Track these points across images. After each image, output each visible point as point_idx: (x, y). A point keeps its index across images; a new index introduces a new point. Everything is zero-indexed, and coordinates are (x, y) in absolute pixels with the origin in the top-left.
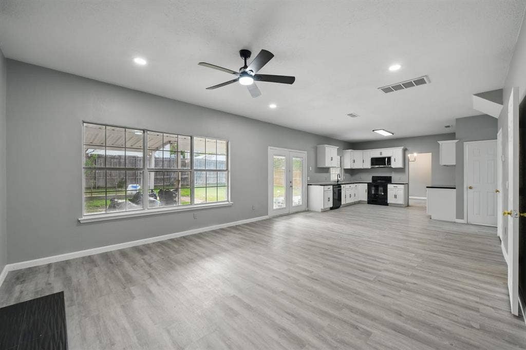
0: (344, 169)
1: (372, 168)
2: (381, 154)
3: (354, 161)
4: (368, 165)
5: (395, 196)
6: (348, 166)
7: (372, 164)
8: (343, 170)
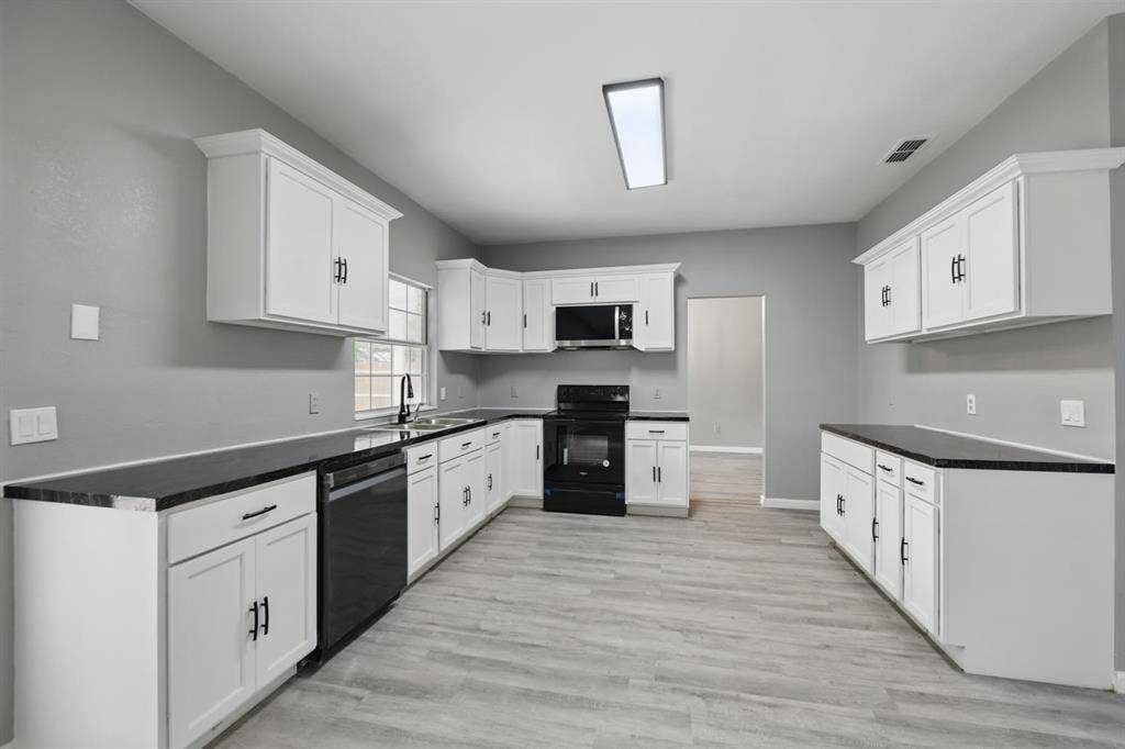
0: (443, 353)
1: (560, 349)
2: (594, 290)
3: (487, 319)
4: (543, 338)
5: (657, 474)
6: (459, 338)
7: (561, 334)
8: (435, 357)
